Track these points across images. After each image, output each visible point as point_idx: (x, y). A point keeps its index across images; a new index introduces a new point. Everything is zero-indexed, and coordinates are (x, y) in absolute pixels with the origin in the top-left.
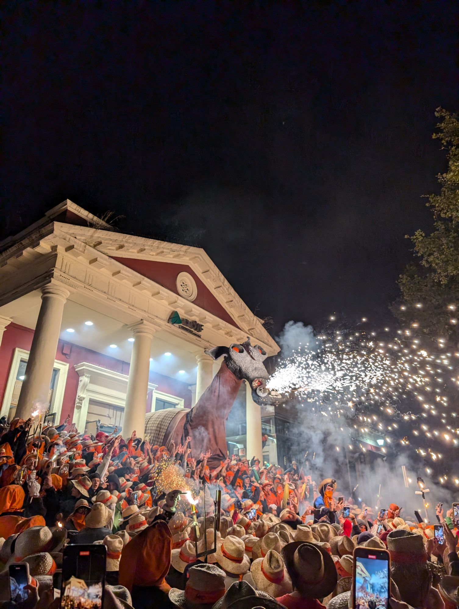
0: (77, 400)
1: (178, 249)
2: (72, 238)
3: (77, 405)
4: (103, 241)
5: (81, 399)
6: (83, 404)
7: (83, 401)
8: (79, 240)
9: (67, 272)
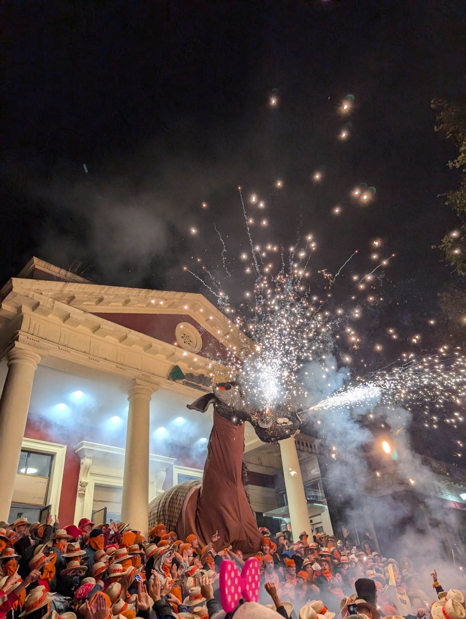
0: (79, 487)
1: (171, 297)
2: (37, 295)
3: (80, 492)
4: (76, 296)
5: (84, 485)
6: (86, 491)
7: (87, 488)
8: (46, 296)
9: (36, 333)
